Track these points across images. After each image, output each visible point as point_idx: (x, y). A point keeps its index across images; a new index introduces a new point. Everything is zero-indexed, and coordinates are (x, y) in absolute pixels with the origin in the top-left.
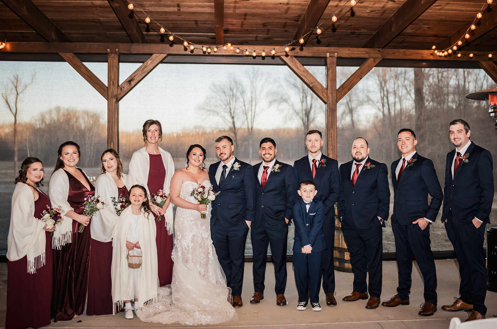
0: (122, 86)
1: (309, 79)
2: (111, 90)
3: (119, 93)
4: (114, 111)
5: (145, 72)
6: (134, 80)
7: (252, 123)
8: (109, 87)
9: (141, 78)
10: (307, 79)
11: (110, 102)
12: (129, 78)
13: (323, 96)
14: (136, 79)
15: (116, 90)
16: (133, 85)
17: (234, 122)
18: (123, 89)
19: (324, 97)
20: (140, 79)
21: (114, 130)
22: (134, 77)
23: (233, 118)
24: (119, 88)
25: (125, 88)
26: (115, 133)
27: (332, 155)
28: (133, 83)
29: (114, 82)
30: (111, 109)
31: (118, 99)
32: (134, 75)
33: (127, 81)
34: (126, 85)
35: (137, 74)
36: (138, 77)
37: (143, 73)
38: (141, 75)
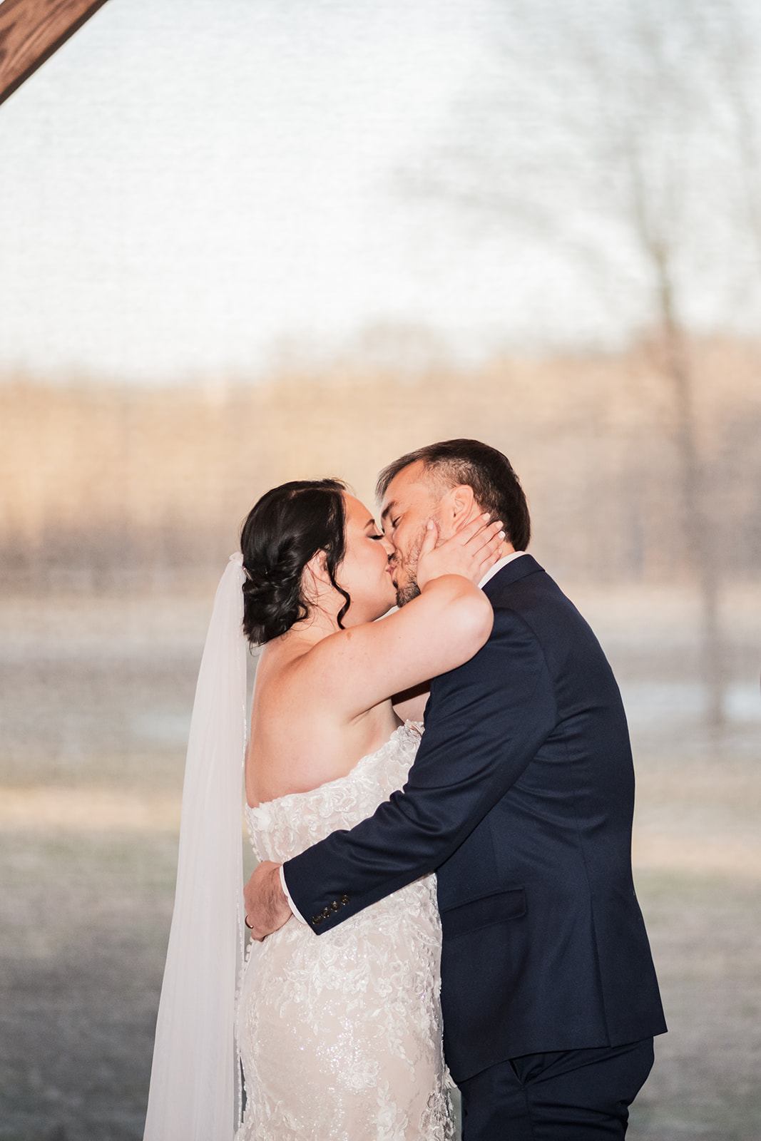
14: (16, 51)
35: (23, 15)
36: (28, 37)
37: (58, 7)
38: (49, 25)
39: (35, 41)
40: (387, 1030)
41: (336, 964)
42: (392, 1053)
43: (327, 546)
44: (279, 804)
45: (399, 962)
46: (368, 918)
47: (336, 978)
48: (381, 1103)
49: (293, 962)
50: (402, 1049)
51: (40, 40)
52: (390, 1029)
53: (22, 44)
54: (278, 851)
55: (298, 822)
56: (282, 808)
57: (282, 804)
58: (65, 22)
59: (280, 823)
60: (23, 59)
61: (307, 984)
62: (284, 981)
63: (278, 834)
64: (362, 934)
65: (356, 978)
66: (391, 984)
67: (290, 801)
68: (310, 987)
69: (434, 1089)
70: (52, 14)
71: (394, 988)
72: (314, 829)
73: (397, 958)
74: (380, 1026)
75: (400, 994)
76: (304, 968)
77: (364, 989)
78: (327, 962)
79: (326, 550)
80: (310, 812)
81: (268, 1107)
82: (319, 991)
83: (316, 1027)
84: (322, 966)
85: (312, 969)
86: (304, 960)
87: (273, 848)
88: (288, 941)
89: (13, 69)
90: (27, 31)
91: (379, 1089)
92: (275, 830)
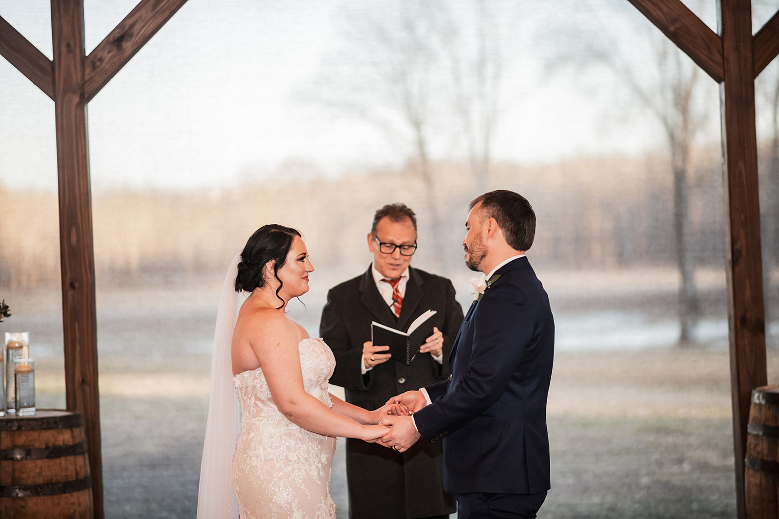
0: (95, 57)
1: (665, 9)
2: (62, 68)
3: (87, 78)
4: (74, 132)
5: (163, 11)
6: (131, 35)
7: (487, 139)
8: (57, 62)
9: (151, 31)
10: (660, 9)
11: (62, 106)
12: (117, 31)
13: (710, 59)
14: (138, 33)
15: (79, 68)
16: (128, 52)
17: (421, 144)
18: (98, 64)
19: (714, 62)
20: (149, 33)
21: (77, 190)
22: (132, 26)
23: (417, 124)
24: (88, 64)
25: (106, 61)
26: (80, 200)
27: (744, 241)
28: (128, 45)
29: (72, 44)
30: (65, 126)
31: (86, 96)
32: (130, 21)
33: (111, 39)
34: (109, 52)
35: (141, 17)
36: (143, 27)
37: (157, 12)
38: (153, 21)
39: (146, 29)
40: (295, 476)
41: (271, 447)
42: (298, 487)
43: (277, 259)
44: (243, 375)
45: (300, 445)
46: (284, 426)
47: (270, 454)
48: (295, 510)
49: (251, 448)
50: (303, 485)
51: (149, 28)
52: (296, 475)
53: (141, 30)
54: (244, 397)
55: (252, 383)
56: (244, 377)
57: (244, 375)
58: (160, 20)
59: (244, 384)
60: (141, 37)
61: (257, 457)
62: (248, 456)
63: (243, 389)
64: (282, 433)
65: (280, 453)
66: (297, 456)
67: (248, 374)
68: (259, 458)
69: (321, 503)
70: (154, 16)
71: (298, 457)
72: (259, 386)
73: (299, 443)
74: (292, 474)
75: (301, 460)
76: (255, 450)
77: (284, 458)
78: (266, 446)
79: (276, 261)
80: (257, 379)
81: (245, 515)
82: (263, 460)
83: (262, 476)
84: (264, 448)
85: (259, 450)
86: (255, 446)
87: (242, 395)
88: (249, 438)
89: (136, 42)
90: (143, 24)
91: (292, 503)
92: (242, 387)
